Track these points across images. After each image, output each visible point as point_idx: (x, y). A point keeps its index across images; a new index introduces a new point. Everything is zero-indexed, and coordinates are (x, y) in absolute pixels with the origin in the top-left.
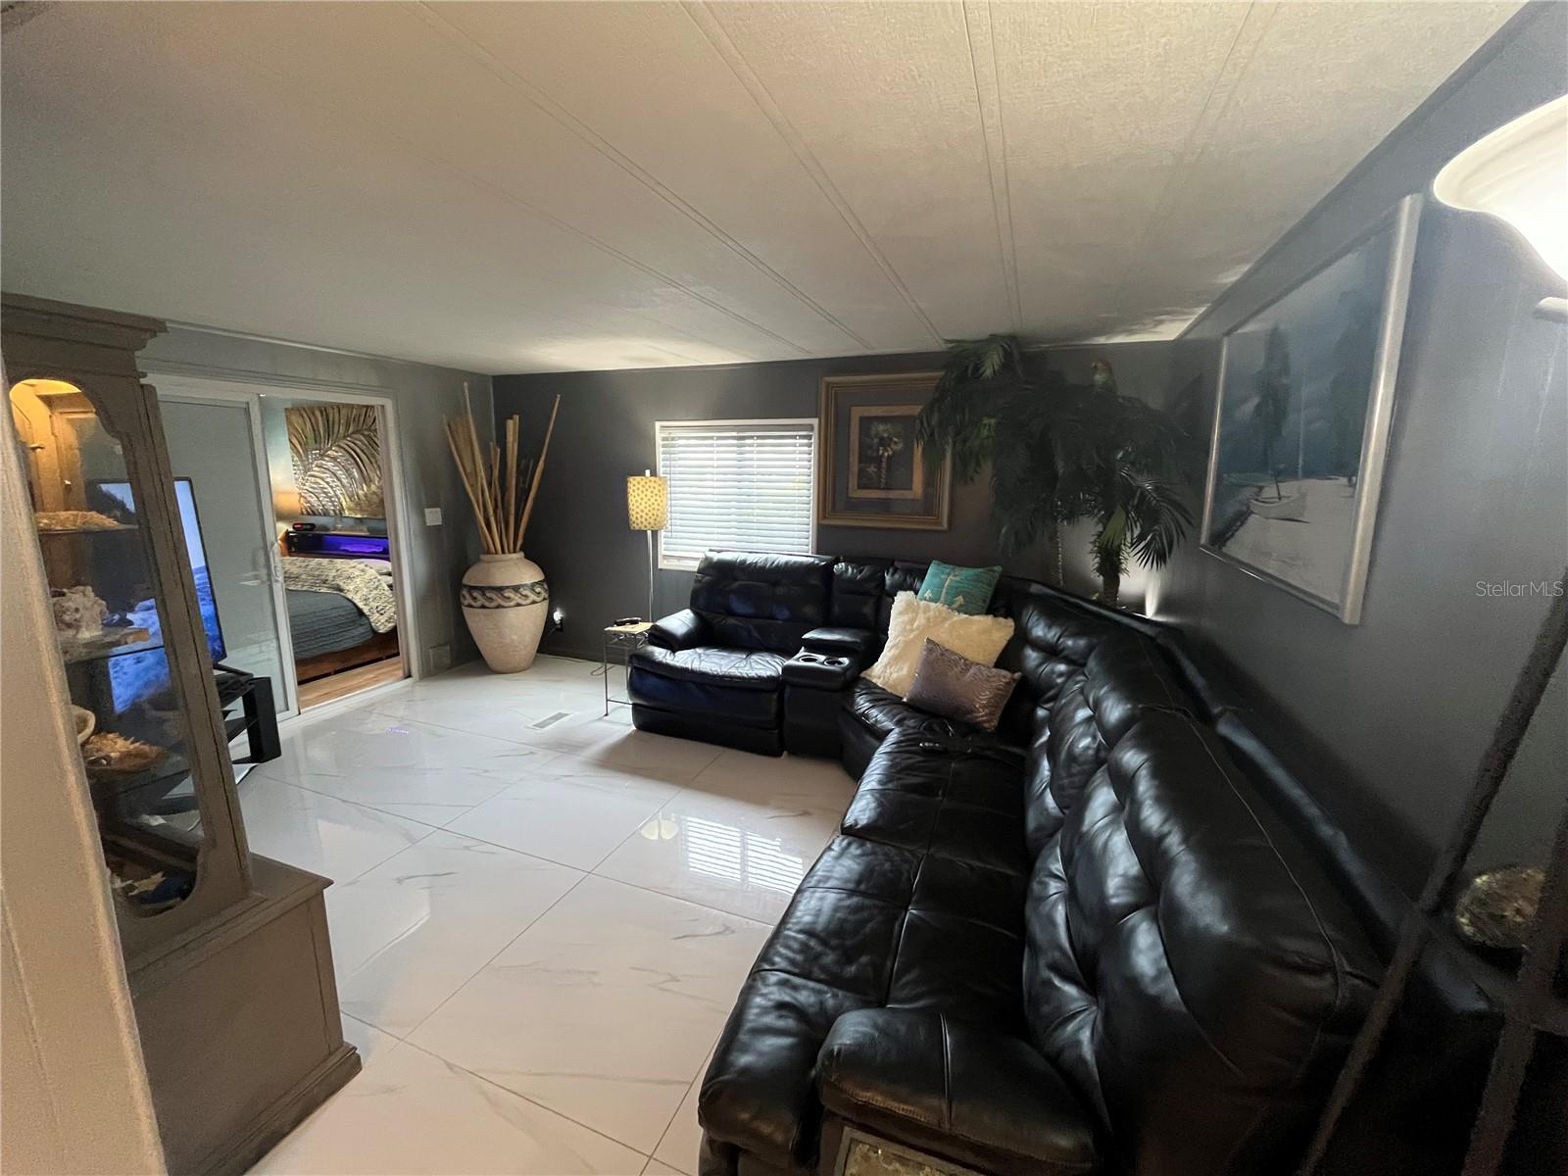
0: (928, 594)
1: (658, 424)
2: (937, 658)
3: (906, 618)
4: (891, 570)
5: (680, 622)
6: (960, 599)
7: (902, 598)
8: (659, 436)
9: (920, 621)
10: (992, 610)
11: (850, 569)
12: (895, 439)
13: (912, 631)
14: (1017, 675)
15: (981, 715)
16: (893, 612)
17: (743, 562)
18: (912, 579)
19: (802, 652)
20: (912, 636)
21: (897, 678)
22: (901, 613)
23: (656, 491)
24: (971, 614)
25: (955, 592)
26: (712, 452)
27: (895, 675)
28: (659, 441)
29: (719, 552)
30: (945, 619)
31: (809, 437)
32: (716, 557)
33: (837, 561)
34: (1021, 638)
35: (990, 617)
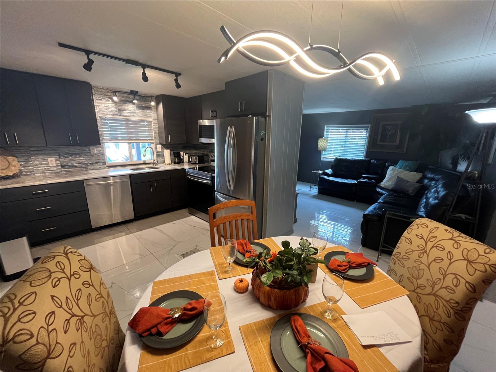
0: (398, 167)
1: (326, 126)
2: (400, 180)
3: (392, 172)
4: (388, 162)
5: (329, 171)
6: (408, 168)
7: (390, 168)
8: (325, 129)
9: (396, 172)
10: (417, 171)
11: (376, 162)
12: (392, 130)
13: (393, 174)
14: (421, 184)
15: (410, 192)
16: (388, 171)
17: (346, 159)
18: (394, 163)
19: (362, 179)
20: (393, 176)
21: (388, 185)
22: (390, 171)
23: (325, 142)
24: (410, 171)
25: (406, 166)
26: (339, 133)
27: (387, 184)
28: (325, 130)
29: (339, 156)
30: (403, 172)
31: (367, 129)
32: (339, 158)
33: (372, 160)
34: (424, 177)
35: (416, 173)
